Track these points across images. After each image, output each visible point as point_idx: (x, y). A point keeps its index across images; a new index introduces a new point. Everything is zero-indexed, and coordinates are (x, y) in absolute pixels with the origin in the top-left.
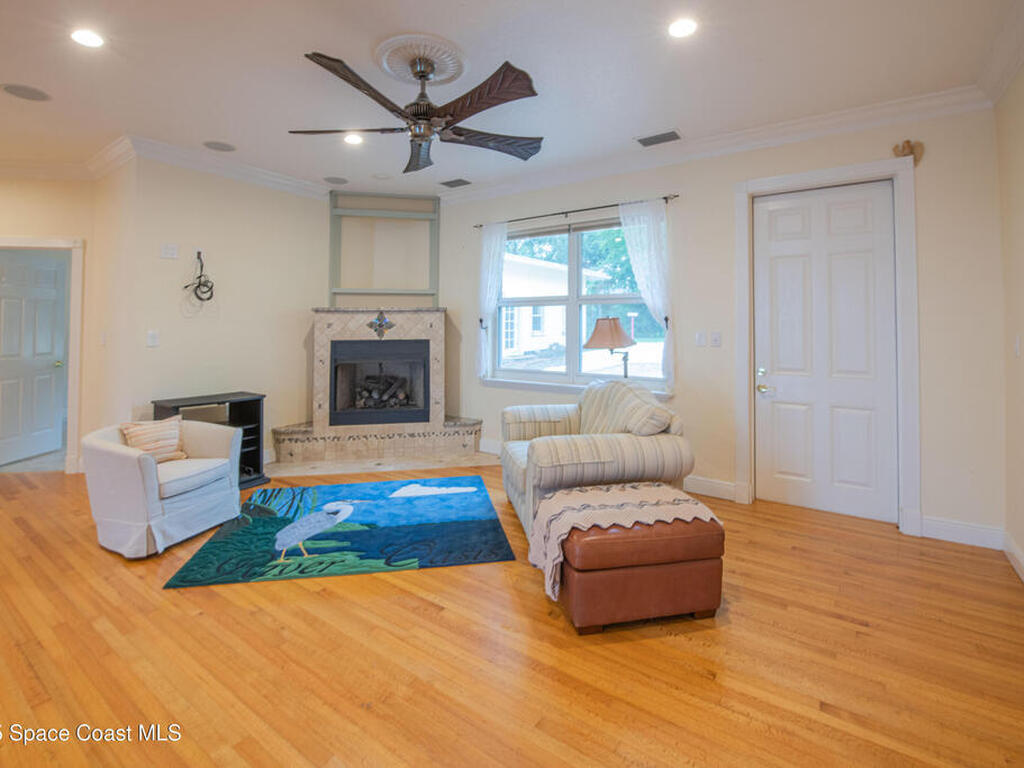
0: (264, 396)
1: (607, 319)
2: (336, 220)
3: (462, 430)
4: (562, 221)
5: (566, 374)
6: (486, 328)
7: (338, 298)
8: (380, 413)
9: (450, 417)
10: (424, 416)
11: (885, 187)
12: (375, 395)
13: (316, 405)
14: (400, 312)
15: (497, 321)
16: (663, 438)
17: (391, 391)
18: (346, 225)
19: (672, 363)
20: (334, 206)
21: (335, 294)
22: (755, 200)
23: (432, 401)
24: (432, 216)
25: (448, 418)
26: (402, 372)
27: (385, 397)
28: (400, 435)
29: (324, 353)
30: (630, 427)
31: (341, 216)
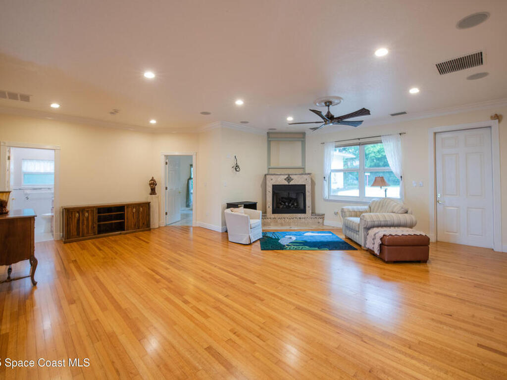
0: (257, 203)
1: (379, 177)
2: (269, 142)
3: (317, 217)
4: (358, 141)
5: (359, 197)
6: (326, 181)
7: (270, 170)
8: (288, 210)
9: (313, 213)
10: (304, 211)
11: (488, 130)
12: (287, 204)
13: (267, 207)
14: (296, 175)
15: (330, 178)
16: (406, 214)
17: (292, 203)
18: (272, 144)
19: (404, 193)
20: (269, 137)
21: (269, 168)
22: (437, 134)
23: (307, 207)
24: (302, 139)
25: (312, 213)
26: (293, 196)
27: (290, 205)
28: (296, 218)
29: (270, 189)
30: (394, 210)
31: (270, 141)
